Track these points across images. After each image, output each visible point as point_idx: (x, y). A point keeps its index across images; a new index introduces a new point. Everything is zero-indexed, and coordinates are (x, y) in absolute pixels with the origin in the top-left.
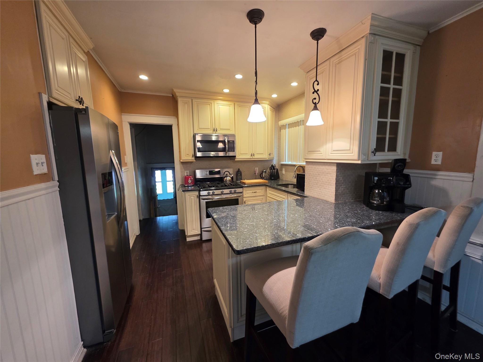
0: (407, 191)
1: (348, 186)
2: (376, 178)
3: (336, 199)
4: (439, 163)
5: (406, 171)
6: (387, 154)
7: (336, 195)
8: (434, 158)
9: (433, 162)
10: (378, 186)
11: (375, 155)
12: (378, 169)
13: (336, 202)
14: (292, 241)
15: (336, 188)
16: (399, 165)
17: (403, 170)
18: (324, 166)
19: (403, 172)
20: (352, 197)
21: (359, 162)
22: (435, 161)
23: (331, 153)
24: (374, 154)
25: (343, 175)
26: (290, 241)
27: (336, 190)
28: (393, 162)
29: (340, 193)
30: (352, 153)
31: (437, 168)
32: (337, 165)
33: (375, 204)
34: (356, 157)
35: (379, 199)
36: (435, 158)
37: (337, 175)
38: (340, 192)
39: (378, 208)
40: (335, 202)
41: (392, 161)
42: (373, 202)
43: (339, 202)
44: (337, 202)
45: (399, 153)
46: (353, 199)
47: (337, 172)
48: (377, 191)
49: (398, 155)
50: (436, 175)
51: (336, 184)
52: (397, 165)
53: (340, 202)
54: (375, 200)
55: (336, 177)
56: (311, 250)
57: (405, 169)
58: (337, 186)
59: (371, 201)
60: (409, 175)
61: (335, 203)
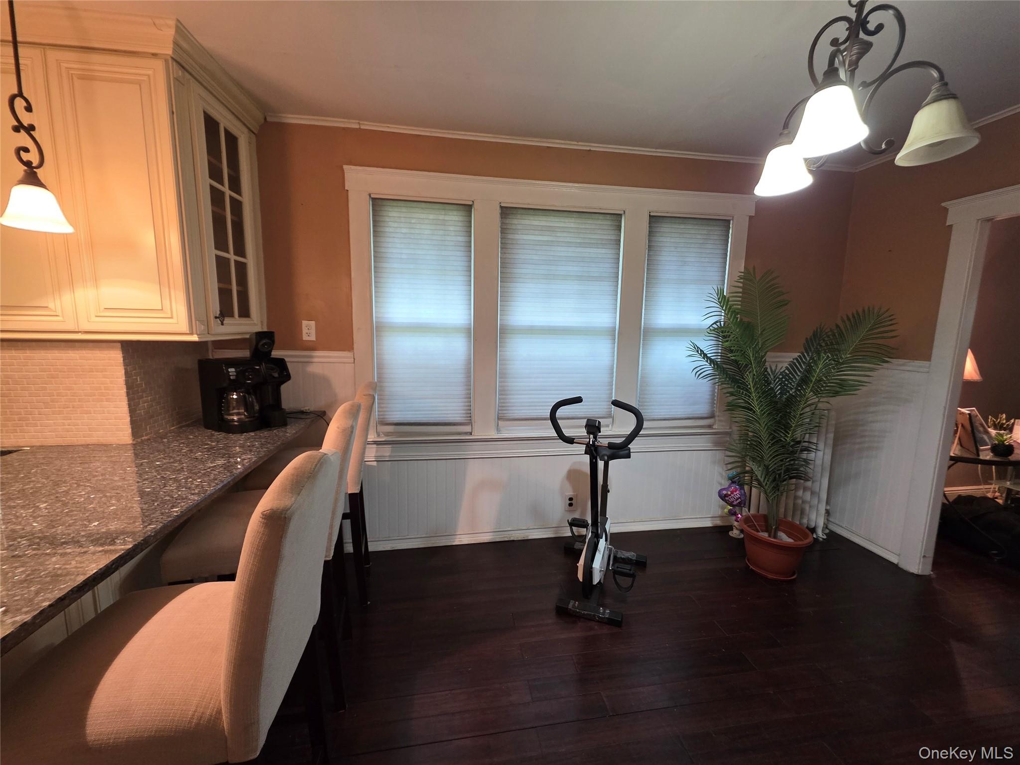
0: (284, 388)
1: (157, 396)
2: (232, 370)
3: (135, 433)
4: (313, 338)
5: (276, 354)
6: (238, 322)
7: (133, 422)
8: (305, 330)
9: (305, 338)
10: (235, 386)
11: (222, 324)
12: (213, 351)
13: (137, 441)
14: (117, 562)
15: (129, 405)
16: (265, 343)
17: (271, 351)
18: (70, 352)
19: (271, 355)
20: (171, 419)
21: (195, 338)
22: (307, 335)
23: (96, 316)
24: (220, 320)
25: (142, 371)
26: (112, 565)
27: (132, 411)
28: (254, 337)
29: (141, 415)
30: (172, 318)
31: (311, 347)
32: (122, 347)
33: (235, 421)
35: (243, 411)
36: (307, 331)
37: (126, 373)
38: (143, 413)
39: (242, 428)
40: (133, 440)
41: (250, 336)
42: (232, 417)
43: (143, 438)
44: (139, 440)
45: (255, 322)
46: (173, 424)
47: (126, 364)
48: (235, 397)
49: (255, 324)
50: (311, 357)
51: (128, 394)
52: (261, 343)
53: (146, 438)
54: (232, 414)
55: (124, 376)
56: (285, 513)
57: (273, 351)
58: (129, 399)
59: (226, 417)
60: (283, 359)
61: (134, 442)
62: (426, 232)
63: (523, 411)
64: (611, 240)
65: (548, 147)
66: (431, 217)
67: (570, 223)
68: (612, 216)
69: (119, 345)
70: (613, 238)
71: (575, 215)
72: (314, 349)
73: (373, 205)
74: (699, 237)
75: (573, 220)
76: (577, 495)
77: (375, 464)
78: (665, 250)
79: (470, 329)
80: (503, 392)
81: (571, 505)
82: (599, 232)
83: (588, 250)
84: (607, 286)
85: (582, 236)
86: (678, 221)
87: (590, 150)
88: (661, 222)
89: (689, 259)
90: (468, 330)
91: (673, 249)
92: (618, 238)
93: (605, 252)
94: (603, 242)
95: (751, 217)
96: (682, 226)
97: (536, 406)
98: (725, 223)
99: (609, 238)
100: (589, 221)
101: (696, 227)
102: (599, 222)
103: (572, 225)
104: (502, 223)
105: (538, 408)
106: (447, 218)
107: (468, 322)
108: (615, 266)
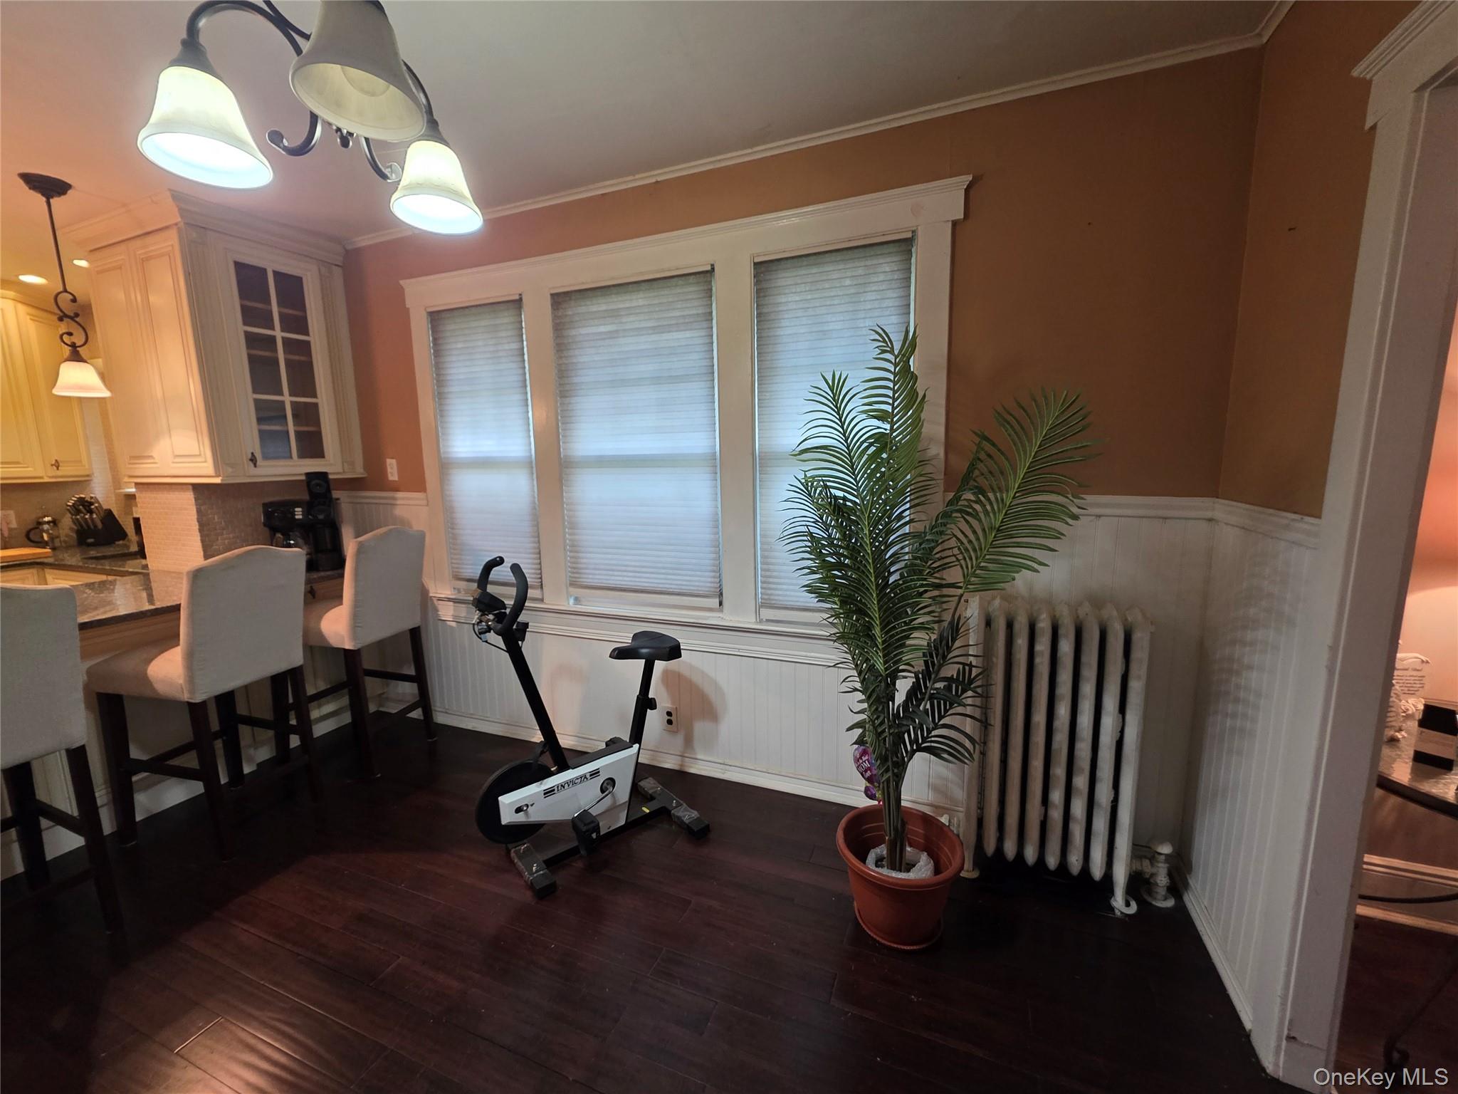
1: (243, 534)
4: (397, 477)
6: (300, 463)
8: (389, 469)
9: (391, 478)
11: (256, 466)
16: (315, 485)
21: (218, 480)
22: (391, 474)
24: (253, 463)
25: (221, 510)
27: (206, 546)
30: (207, 461)
31: (396, 487)
32: (193, 489)
34: (211, 471)
36: (391, 470)
37: (197, 511)
45: (332, 462)
47: (196, 505)
49: (329, 465)
50: (396, 498)
51: (201, 530)
52: (314, 482)
55: (196, 515)
58: (203, 535)
62: (480, 343)
63: (597, 577)
64: (698, 314)
65: (602, 195)
66: (483, 323)
67: (638, 300)
68: (698, 276)
69: (191, 487)
70: (701, 311)
71: (644, 286)
72: (397, 490)
73: (432, 321)
74: (848, 282)
75: (641, 295)
76: (676, 708)
77: (454, 624)
78: (786, 316)
79: (531, 462)
80: (575, 548)
81: (670, 722)
82: (679, 306)
83: (666, 336)
84: (697, 389)
85: (656, 317)
86: (805, 263)
87: (657, 182)
88: (776, 270)
89: (831, 326)
90: (528, 464)
91: (800, 313)
92: (708, 310)
93: (691, 337)
94: (687, 321)
95: (955, 224)
96: (814, 270)
97: (613, 570)
98: (905, 245)
99: (695, 312)
100: (666, 292)
101: (841, 266)
102: (679, 290)
103: (641, 302)
104: (555, 317)
105: (616, 573)
106: (498, 321)
107: (528, 454)
108: (707, 356)
